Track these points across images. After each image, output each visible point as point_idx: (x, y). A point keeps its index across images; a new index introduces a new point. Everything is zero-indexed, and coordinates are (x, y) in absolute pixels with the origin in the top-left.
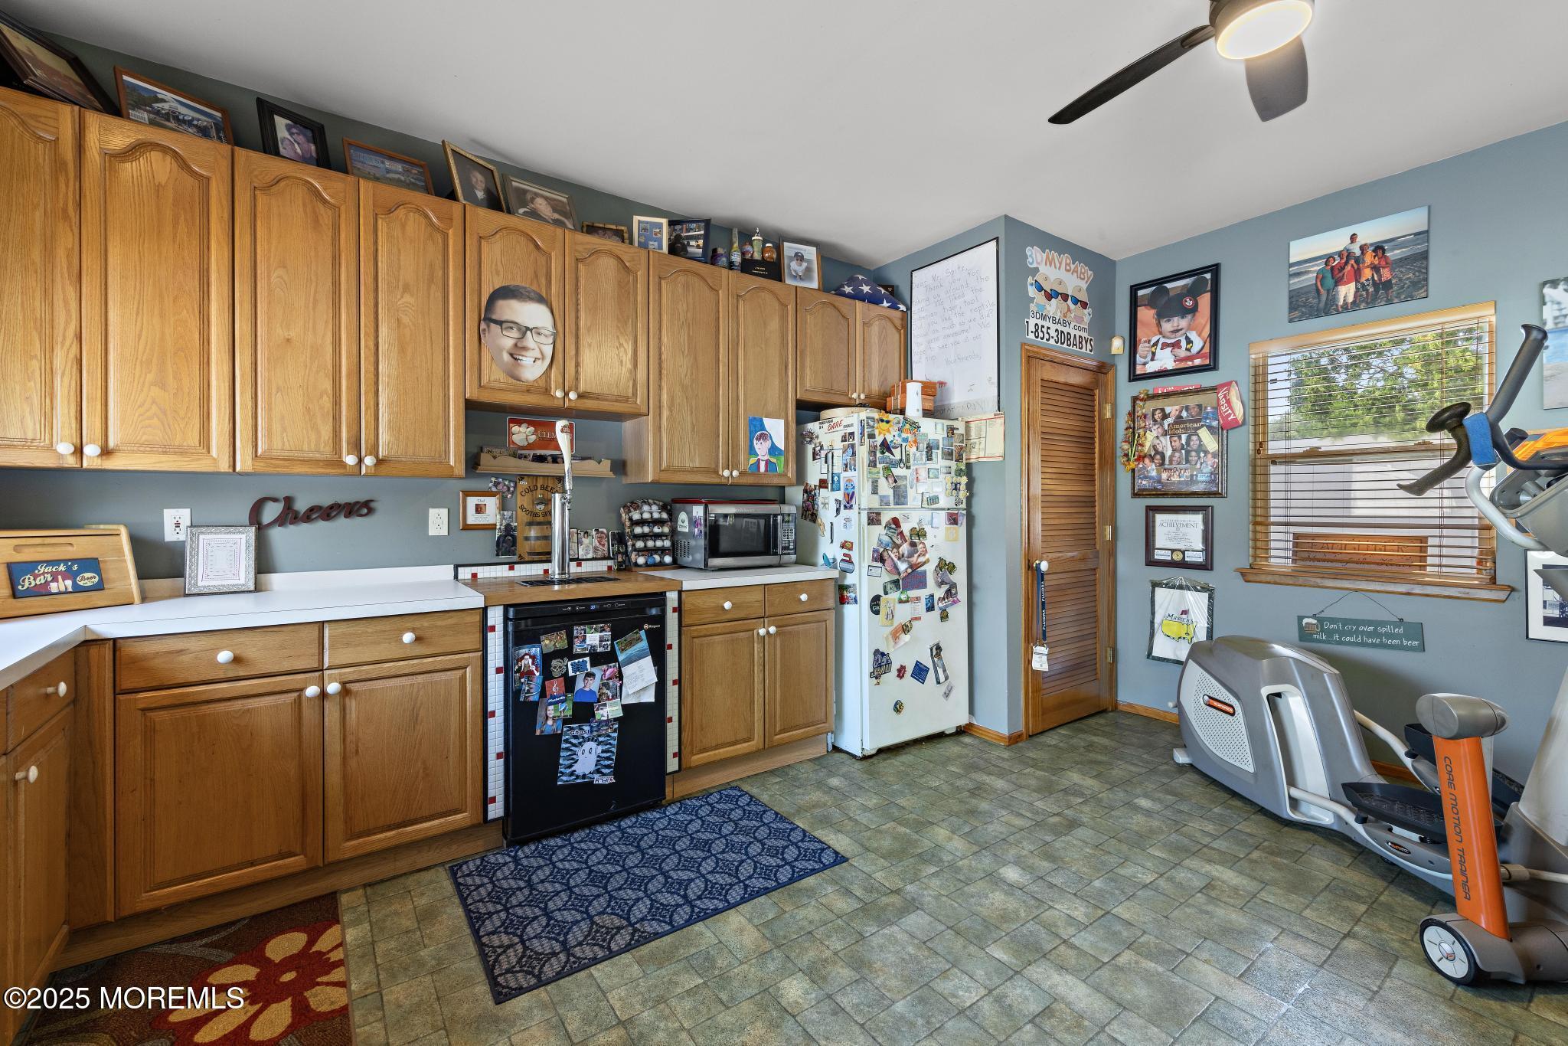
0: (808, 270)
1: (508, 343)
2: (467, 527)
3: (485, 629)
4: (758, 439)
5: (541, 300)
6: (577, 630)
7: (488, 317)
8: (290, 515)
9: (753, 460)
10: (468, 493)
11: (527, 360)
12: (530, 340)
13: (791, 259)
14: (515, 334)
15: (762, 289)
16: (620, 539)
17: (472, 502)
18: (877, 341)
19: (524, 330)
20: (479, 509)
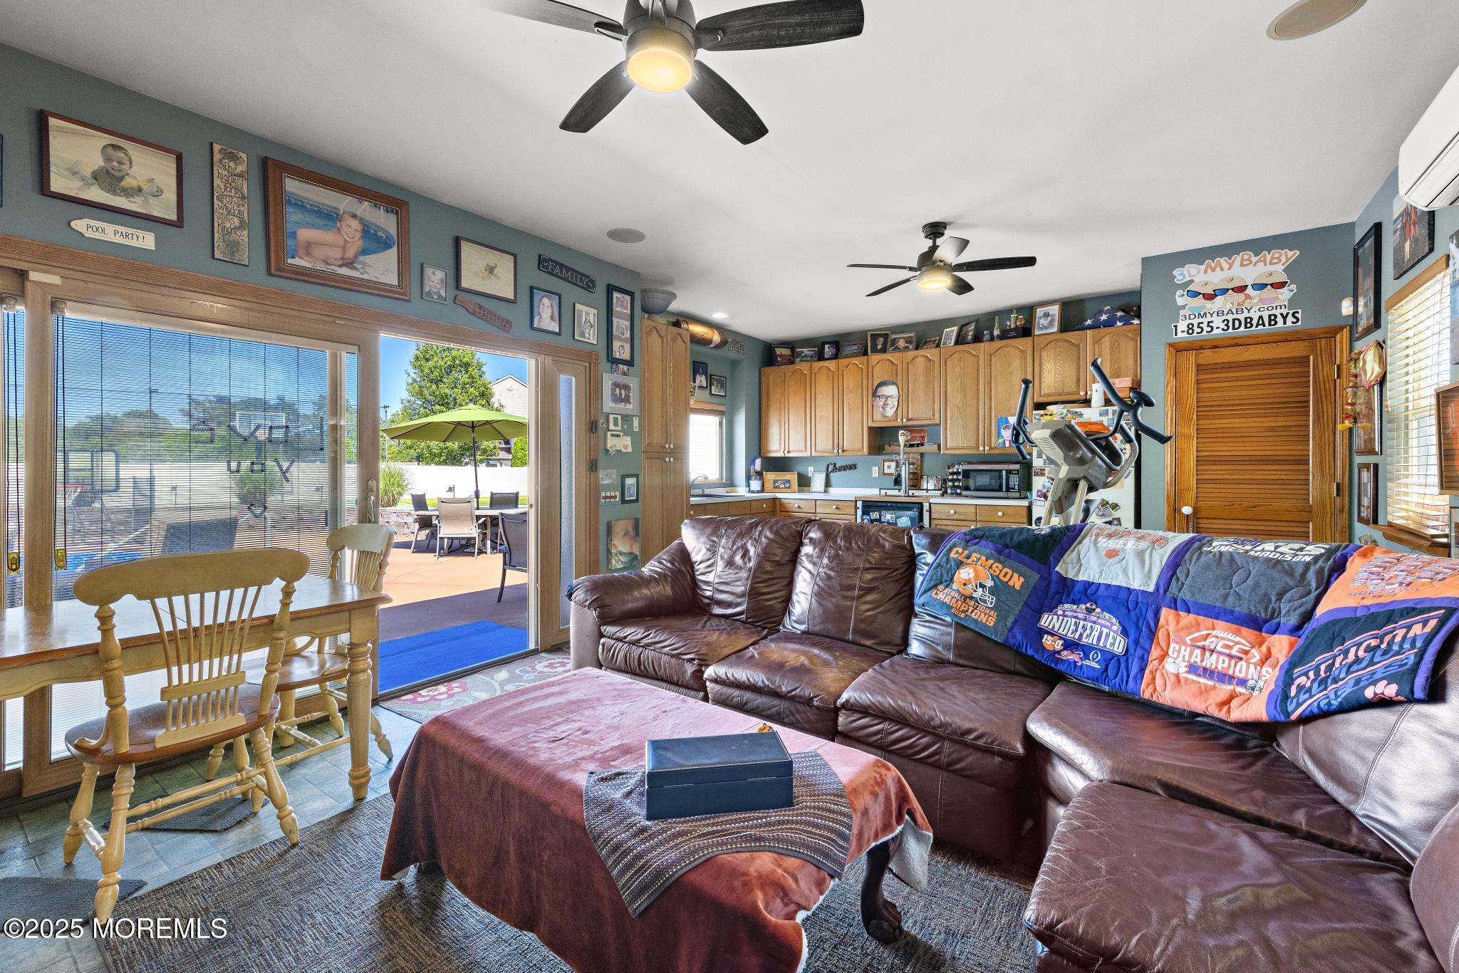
0: (1052, 321)
1: (882, 403)
2: (884, 474)
3: (856, 508)
4: (1005, 428)
5: (894, 383)
6: (883, 512)
7: (874, 394)
8: (836, 469)
9: (1000, 441)
10: (884, 461)
11: (888, 409)
12: (889, 401)
13: (1040, 318)
14: (884, 399)
15: (1007, 346)
16: (945, 481)
17: (886, 464)
18: (1108, 351)
19: (887, 397)
20: (889, 467)
